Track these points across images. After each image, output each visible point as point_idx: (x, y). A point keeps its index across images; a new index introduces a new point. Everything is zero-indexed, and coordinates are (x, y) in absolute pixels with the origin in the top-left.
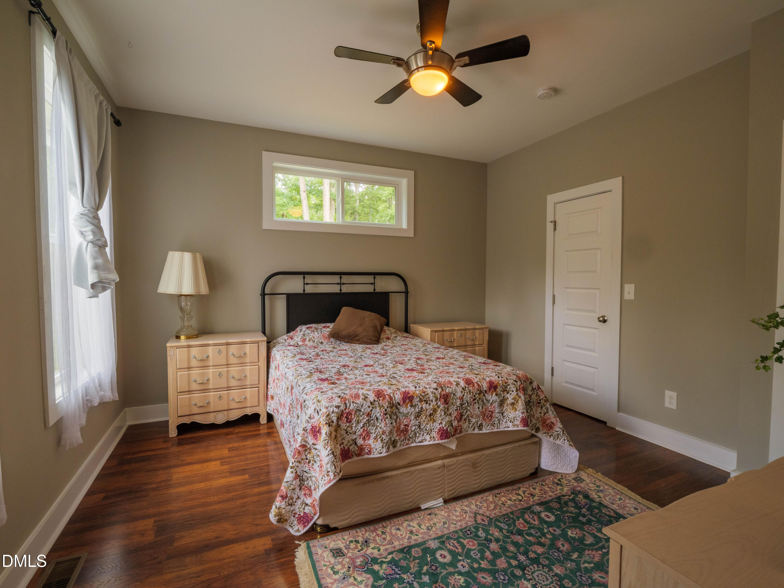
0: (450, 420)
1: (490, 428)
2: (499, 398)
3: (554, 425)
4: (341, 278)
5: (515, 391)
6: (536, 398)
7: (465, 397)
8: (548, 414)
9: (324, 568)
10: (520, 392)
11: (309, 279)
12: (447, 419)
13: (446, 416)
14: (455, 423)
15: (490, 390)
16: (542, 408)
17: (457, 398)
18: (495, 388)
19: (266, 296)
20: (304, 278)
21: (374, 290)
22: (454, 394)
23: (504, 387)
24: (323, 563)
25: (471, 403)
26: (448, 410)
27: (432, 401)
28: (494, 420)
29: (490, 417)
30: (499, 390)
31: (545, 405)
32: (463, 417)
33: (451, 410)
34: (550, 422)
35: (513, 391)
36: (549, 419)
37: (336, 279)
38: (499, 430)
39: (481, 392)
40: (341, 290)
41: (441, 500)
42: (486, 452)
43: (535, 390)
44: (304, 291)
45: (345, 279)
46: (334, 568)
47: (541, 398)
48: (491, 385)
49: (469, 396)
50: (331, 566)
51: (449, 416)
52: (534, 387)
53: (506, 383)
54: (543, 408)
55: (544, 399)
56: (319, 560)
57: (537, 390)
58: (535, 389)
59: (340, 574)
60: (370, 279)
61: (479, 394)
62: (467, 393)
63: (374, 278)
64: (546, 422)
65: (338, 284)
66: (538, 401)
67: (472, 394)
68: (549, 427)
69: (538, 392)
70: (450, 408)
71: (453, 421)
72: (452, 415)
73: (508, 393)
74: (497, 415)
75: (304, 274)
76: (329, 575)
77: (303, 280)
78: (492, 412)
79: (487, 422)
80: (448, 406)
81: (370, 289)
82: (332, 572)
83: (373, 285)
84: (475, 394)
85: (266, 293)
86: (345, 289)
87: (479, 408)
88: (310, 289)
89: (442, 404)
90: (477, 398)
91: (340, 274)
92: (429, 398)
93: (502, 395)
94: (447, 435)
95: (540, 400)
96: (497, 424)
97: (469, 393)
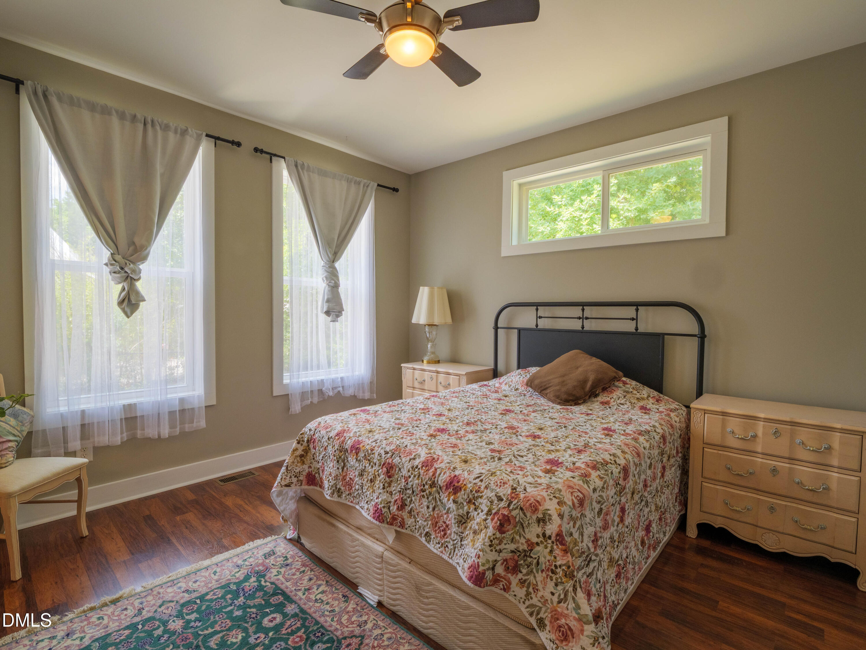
0: (389, 501)
1: (439, 548)
2: (458, 509)
3: (573, 638)
4: (583, 310)
5: (485, 512)
6: (548, 558)
7: (410, 480)
8: (565, 605)
10: (492, 519)
11: (542, 312)
12: (385, 496)
13: (385, 492)
14: (394, 509)
15: (447, 488)
16: (556, 585)
17: (402, 476)
18: (457, 490)
19: (499, 330)
20: (537, 310)
21: (637, 329)
22: (400, 469)
23: (471, 496)
25: (417, 492)
26: (389, 486)
27: (375, 464)
28: (448, 540)
29: (443, 531)
30: (461, 496)
31: (562, 583)
32: (406, 507)
33: (394, 489)
34: (567, 624)
35: (482, 511)
36: (566, 616)
37: (577, 311)
38: (451, 561)
39: (433, 485)
40: (583, 327)
41: (376, 598)
42: (437, 584)
43: (550, 541)
44: (537, 326)
45: (589, 311)
47: (558, 563)
48: (451, 483)
49: (417, 481)
51: (388, 495)
52: (548, 533)
53: (477, 491)
54: (560, 588)
55: (564, 567)
57: (553, 542)
58: (550, 537)
60: (630, 312)
61: (431, 486)
62: (415, 476)
63: (637, 310)
64: (558, 619)
65: (579, 318)
66: (551, 565)
67: (420, 481)
68: (560, 634)
69: (555, 547)
70: (393, 485)
71: (392, 504)
72: (393, 496)
73: (476, 509)
74: (454, 536)
75: (537, 305)
77: (536, 312)
78: (447, 526)
79: (437, 537)
80: (391, 481)
81: (629, 327)
83: (635, 321)
84: (424, 483)
85: (499, 326)
86: (589, 326)
87: (428, 507)
88: (543, 324)
89: (383, 474)
90: (427, 491)
91: (583, 305)
92: (374, 459)
93: (466, 508)
94: (379, 516)
95: (556, 566)
96: (451, 549)
97: (417, 477)
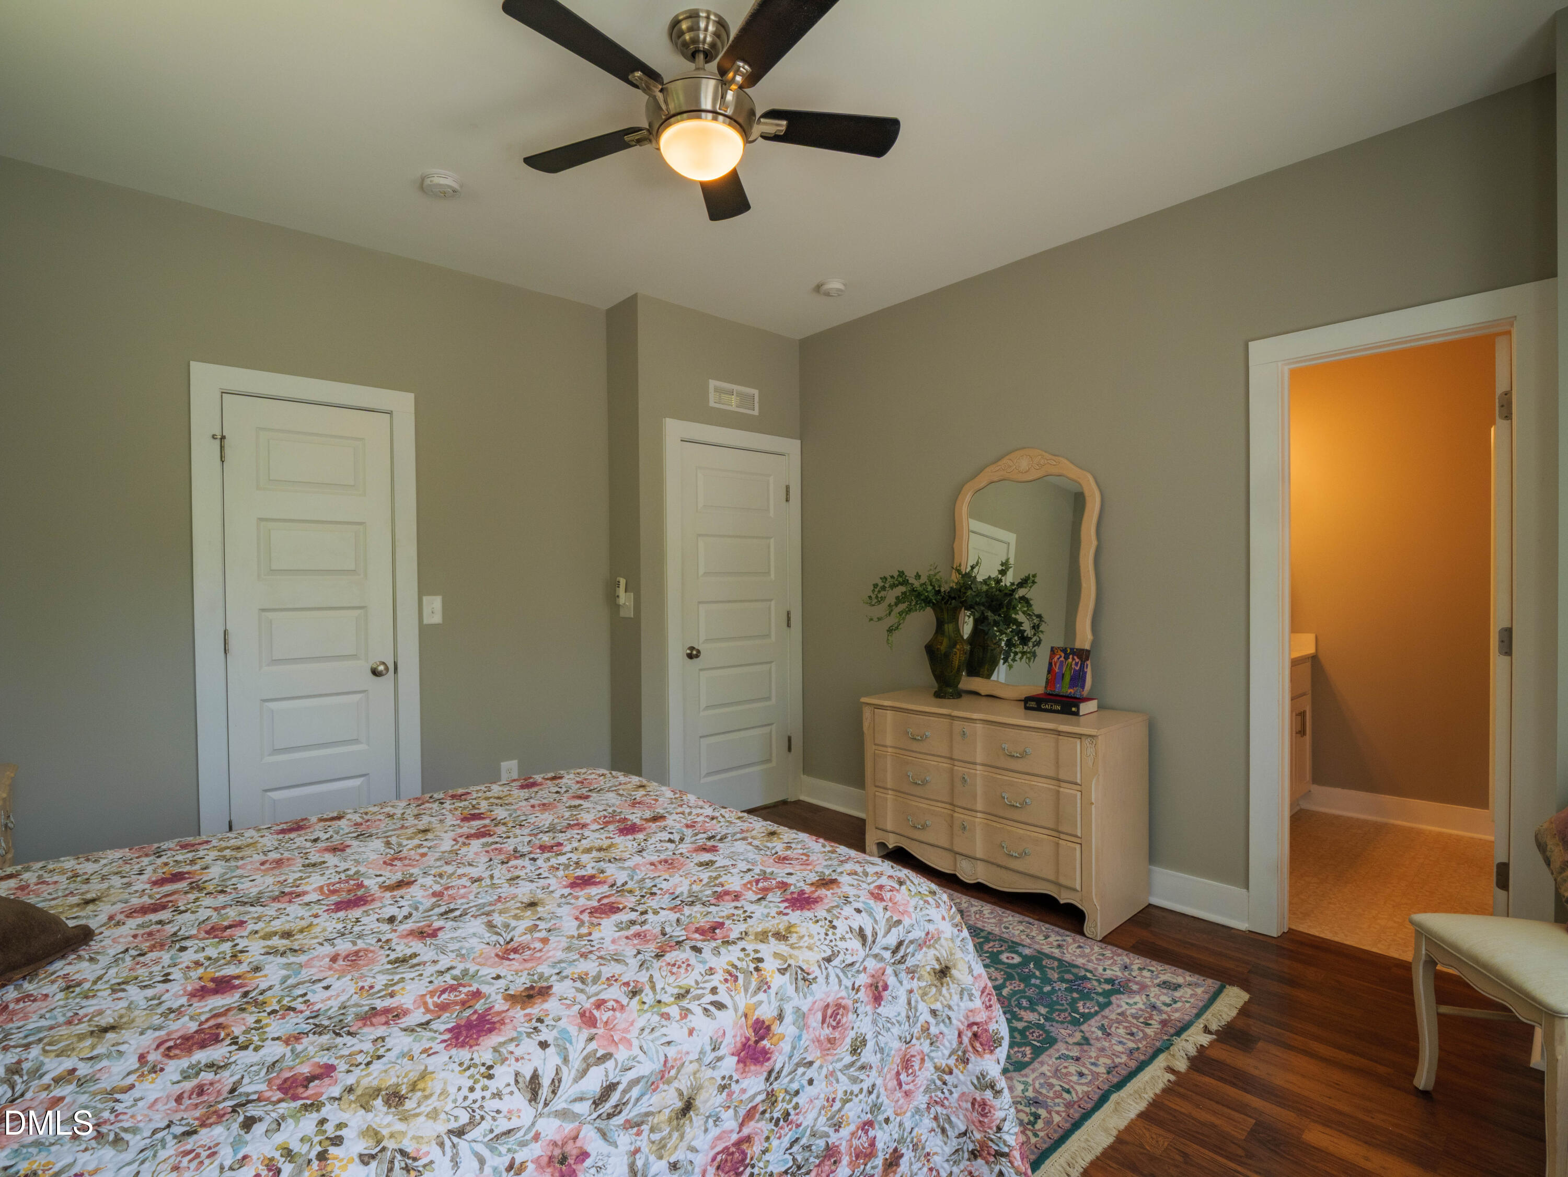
9: (1041, 1134)
24: (1033, 1140)
46: (1030, 1121)
50: (1029, 1127)
56: (1033, 1147)
59: (1033, 1110)
76: (1049, 1122)
82: (1039, 1121)
